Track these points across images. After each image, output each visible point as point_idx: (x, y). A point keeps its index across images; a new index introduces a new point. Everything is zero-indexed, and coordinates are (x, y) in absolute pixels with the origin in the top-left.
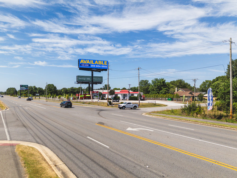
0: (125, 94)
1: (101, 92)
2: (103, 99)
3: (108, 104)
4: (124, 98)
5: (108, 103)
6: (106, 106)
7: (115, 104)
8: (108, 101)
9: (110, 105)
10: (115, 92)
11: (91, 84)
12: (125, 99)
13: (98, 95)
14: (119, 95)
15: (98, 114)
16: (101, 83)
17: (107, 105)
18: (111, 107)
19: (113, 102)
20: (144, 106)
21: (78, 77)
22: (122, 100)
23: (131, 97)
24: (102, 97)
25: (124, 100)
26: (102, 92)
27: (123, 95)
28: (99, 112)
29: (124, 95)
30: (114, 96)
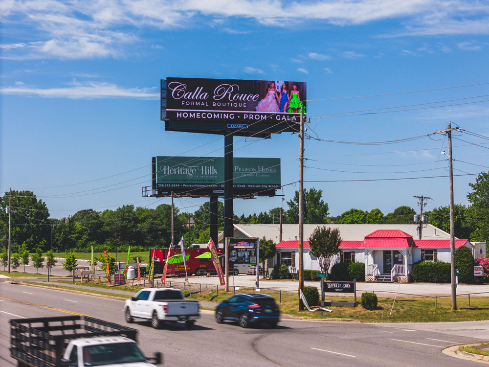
0: (389, 252)
1: (271, 241)
2: (280, 274)
3: (301, 300)
4: (387, 269)
5: (302, 296)
6: (293, 312)
7: (337, 300)
8: (302, 286)
9: (310, 305)
10: (340, 242)
11: (221, 195)
12: (393, 274)
13: (256, 255)
14: (360, 257)
15: (253, 345)
16: (271, 193)
17: (297, 308)
18: (316, 317)
19: (326, 294)
20: (478, 312)
21: (159, 163)
22: (378, 279)
23: (422, 264)
24: (277, 268)
25: (388, 281)
26: (276, 241)
27: (381, 257)
28: (257, 339)
29: (387, 253)
30: (334, 259)
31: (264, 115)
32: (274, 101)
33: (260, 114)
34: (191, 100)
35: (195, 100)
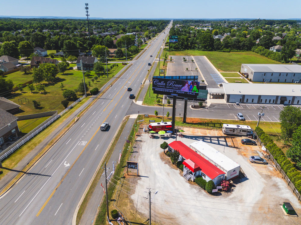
31: (183, 92)
32: (188, 88)
33: (182, 92)
34: (160, 85)
35: (161, 85)
